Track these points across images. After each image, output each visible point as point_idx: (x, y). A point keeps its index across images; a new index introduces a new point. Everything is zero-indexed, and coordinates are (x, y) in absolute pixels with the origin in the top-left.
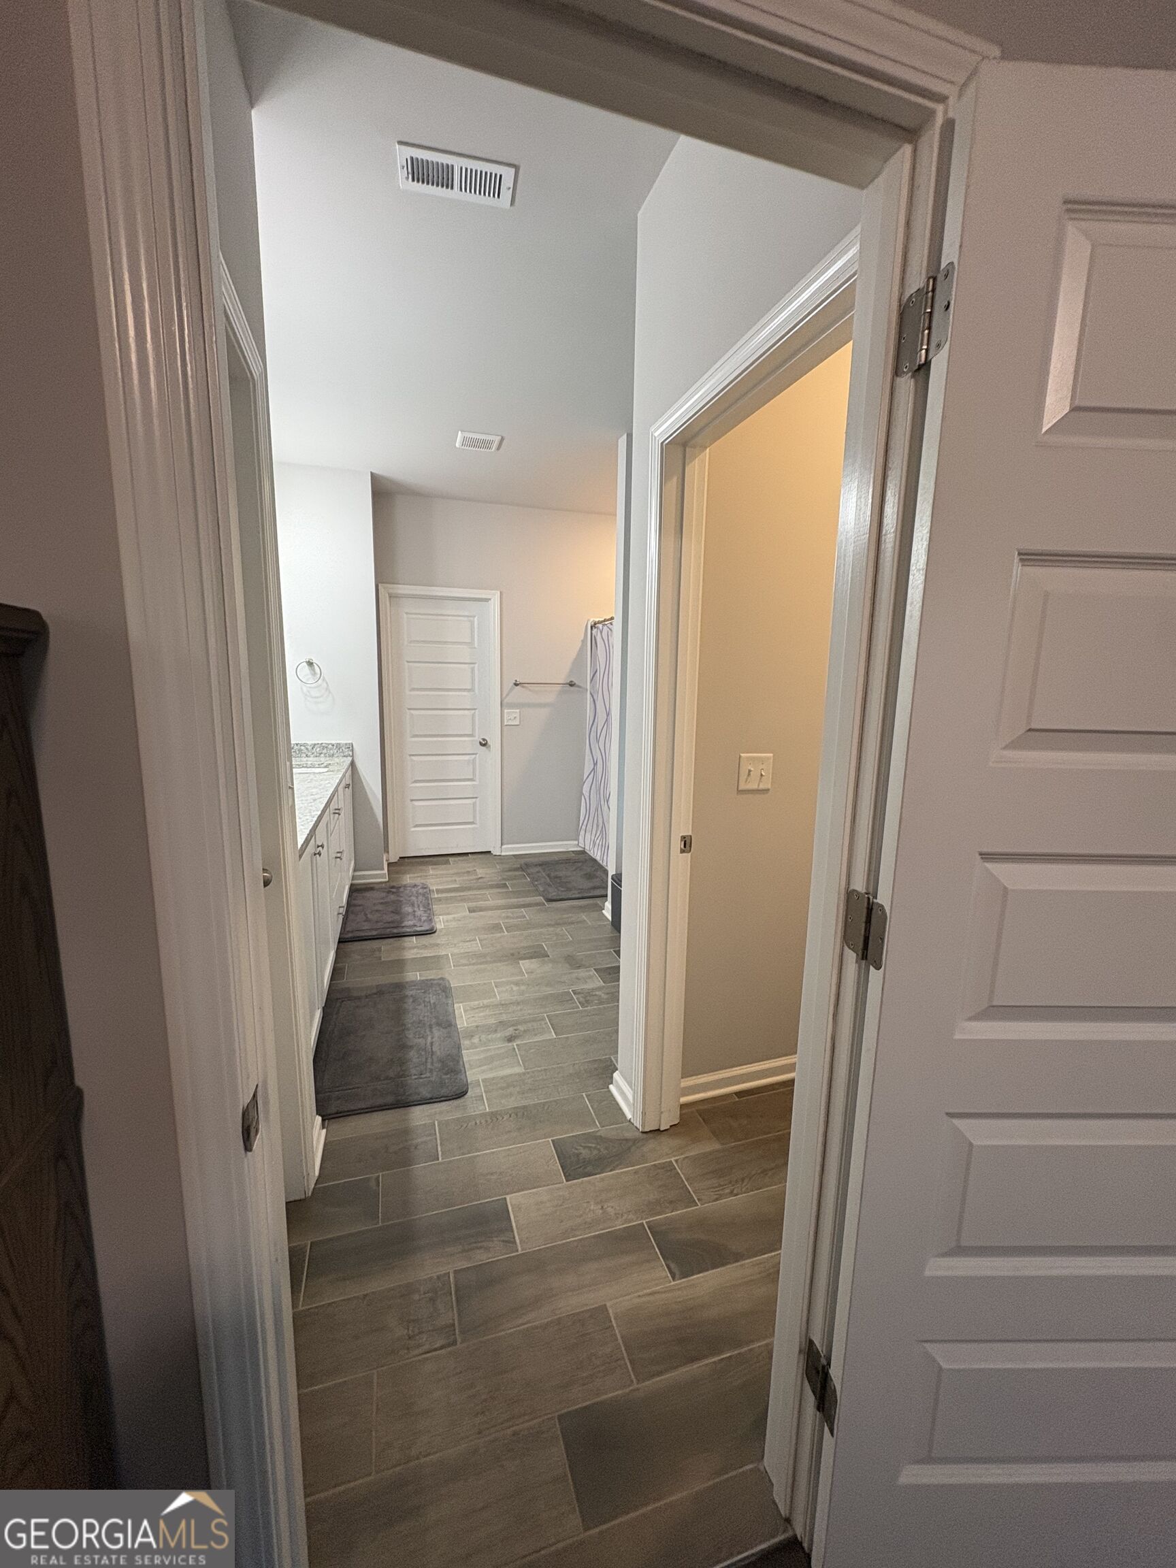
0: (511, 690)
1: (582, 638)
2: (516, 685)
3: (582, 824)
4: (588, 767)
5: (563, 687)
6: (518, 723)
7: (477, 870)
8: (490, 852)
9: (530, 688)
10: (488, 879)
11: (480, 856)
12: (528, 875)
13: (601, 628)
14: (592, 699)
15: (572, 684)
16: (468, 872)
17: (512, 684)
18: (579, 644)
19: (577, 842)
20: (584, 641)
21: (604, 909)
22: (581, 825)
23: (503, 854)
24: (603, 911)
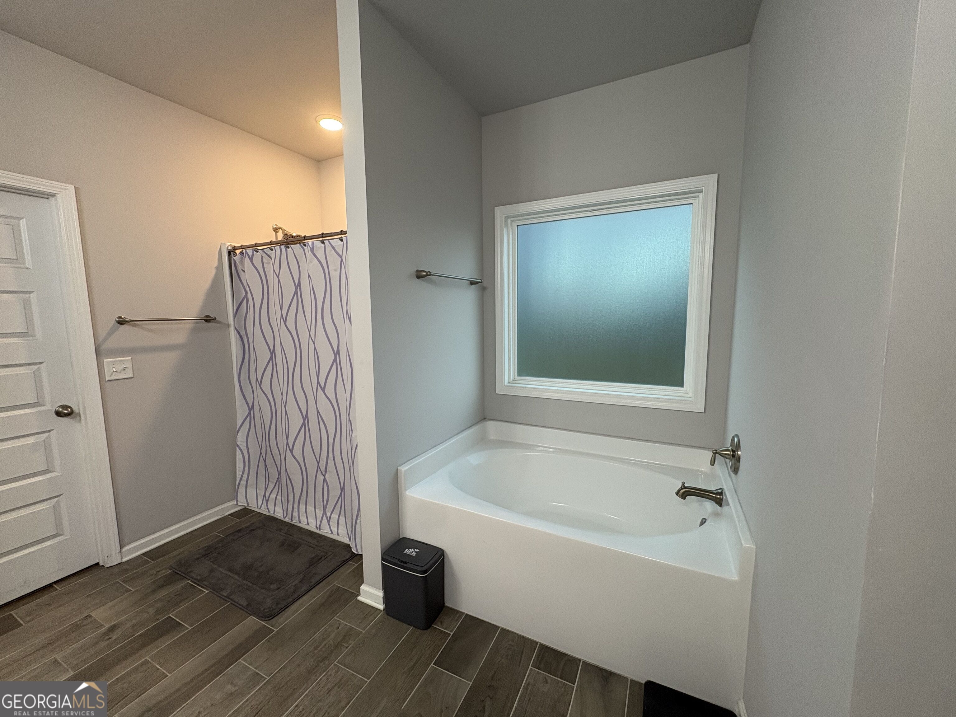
0: (111, 332)
1: (216, 264)
2: (121, 322)
3: (241, 479)
4: (241, 412)
5: (197, 323)
6: (131, 376)
7: (93, 614)
8: (97, 564)
9: (145, 326)
10: (129, 624)
11: (80, 580)
12: (199, 582)
13: (250, 254)
14: (238, 336)
15: (208, 320)
16: (76, 627)
17: (113, 322)
18: (214, 272)
19: (235, 503)
20: (219, 268)
21: (359, 595)
22: (238, 482)
23: (125, 560)
24: (359, 598)
